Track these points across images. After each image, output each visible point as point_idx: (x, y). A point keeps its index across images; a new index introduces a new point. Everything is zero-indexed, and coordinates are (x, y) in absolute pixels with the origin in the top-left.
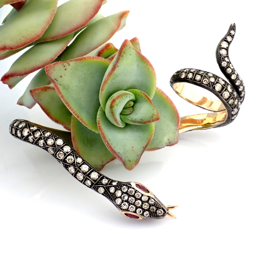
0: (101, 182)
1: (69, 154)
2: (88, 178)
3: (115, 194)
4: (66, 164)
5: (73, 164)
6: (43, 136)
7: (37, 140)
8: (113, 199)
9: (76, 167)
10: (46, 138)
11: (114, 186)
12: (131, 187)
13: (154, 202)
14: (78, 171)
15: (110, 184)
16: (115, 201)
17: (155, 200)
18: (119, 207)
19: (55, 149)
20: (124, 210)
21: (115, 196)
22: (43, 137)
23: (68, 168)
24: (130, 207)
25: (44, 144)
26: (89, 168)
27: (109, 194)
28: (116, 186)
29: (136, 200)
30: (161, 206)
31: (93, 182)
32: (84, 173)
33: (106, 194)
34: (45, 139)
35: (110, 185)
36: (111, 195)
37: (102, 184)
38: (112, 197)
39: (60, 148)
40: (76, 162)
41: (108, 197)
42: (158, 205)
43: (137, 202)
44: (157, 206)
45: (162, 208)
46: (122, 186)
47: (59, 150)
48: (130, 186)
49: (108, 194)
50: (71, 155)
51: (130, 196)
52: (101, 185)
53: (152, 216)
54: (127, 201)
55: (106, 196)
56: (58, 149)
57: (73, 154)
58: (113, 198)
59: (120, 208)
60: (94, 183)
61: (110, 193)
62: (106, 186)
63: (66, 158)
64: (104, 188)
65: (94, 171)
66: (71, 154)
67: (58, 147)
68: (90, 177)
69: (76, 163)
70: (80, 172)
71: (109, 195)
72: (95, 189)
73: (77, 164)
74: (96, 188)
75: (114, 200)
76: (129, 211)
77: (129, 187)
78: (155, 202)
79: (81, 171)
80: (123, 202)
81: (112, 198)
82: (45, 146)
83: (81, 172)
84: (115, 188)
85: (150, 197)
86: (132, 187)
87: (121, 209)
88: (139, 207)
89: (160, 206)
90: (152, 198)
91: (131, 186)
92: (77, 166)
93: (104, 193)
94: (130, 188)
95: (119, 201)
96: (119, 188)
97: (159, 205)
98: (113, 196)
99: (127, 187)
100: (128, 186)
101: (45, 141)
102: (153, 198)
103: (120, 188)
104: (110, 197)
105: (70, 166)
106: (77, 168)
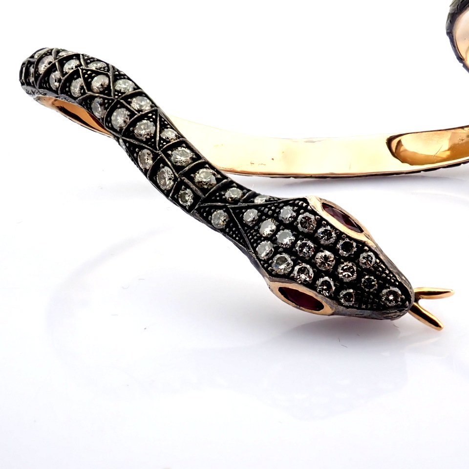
0: (221, 196)
1: (142, 115)
2: (186, 180)
3: (256, 228)
4: (132, 141)
5: (150, 141)
6: (84, 67)
7: (66, 79)
8: (248, 242)
9: (156, 150)
10: (89, 72)
11: (256, 207)
12: (306, 210)
13: (376, 262)
14: (162, 160)
15: (245, 201)
16: (254, 249)
17: (377, 256)
18: (263, 266)
19: (108, 100)
20: (277, 276)
21: (256, 235)
22: (82, 70)
23: (137, 153)
24: (297, 268)
25: (82, 88)
26: (194, 156)
27: (240, 227)
28: (261, 205)
29: (317, 250)
30: (397, 276)
31: (200, 193)
32: (177, 168)
33: (231, 230)
34: (86, 76)
35: (246, 204)
36: (245, 231)
37: (225, 201)
38: (248, 237)
39: (122, 99)
40: (160, 137)
41: (235, 238)
42: (387, 272)
43: (320, 255)
44: (384, 275)
45: (400, 283)
46: (281, 205)
47: (118, 102)
48: (305, 205)
49: (238, 229)
50: (149, 118)
51: (301, 236)
52: (219, 204)
53: (364, 307)
54: (290, 250)
55: (231, 236)
56: (115, 101)
57: (154, 117)
58: (250, 240)
59: (266, 269)
60: (200, 197)
61: (244, 225)
62: (233, 206)
63: (133, 124)
64: (227, 211)
65: (207, 166)
66: (150, 115)
67: (117, 95)
68: (192, 180)
69: (158, 139)
70: (166, 165)
71: (240, 233)
72: (201, 215)
73: (160, 143)
74: (204, 211)
75: (252, 244)
76: (293, 280)
77: (301, 207)
78: (378, 261)
79: (171, 161)
80: (276, 251)
81: (246, 239)
82: (85, 93)
83: (169, 163)
84: (259, 211)
85: (364, 244)
86: (309, 207)
87: (270, 273)
88: (327, 273)
89: (394, 276)
90: (371, 250)
91: (307, 206)
92: (160, 148)
93: (227, 225)
94: (302, 211)
95: (265, 249)
96: (270, 212)
97: (390, 272)
98: (251, 234)
99: (296, 208)
100: (297, 205)
101: (85, 80)
102: (373, 249)
103: (274, 211)
104: (242, 237)
105: (141, 148)
106: (160, 152)
